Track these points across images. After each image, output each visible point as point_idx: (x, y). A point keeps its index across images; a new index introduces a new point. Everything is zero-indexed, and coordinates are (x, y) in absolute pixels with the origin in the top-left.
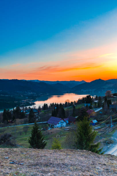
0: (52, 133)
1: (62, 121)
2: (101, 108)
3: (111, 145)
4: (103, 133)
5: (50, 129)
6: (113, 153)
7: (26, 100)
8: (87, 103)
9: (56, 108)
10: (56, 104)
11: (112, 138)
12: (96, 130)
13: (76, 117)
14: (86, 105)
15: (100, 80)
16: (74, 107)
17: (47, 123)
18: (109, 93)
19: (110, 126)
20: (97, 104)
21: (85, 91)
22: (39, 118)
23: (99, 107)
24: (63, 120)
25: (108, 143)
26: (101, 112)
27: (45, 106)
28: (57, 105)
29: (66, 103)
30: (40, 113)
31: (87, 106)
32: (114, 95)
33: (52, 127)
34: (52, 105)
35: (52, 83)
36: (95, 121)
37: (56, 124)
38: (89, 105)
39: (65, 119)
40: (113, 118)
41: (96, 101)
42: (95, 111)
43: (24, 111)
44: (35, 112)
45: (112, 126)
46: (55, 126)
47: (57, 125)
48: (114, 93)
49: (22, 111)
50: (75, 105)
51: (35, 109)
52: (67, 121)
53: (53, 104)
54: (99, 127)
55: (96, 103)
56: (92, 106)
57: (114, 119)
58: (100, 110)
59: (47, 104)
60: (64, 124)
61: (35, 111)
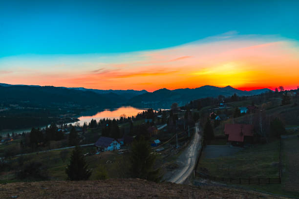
0: (100, 158)
1: (115, 142)
2: (166, 125)
3: (175, 170)
4: (167, 155)
5: (98, 153)
6: (177, 181)
7: (65, 115)
8: (147, 118)
9: (107, 125)
10: (107, 120)
11: (178, 161)
12: (159, 152)
13: (134, 137)
14: (146, 121)
15: (165, 89)
16: (132, 123)
17: (94, 146)
18: (175, 105)
19: (176, 146)
20: (161, 120)
21: (146, 103)
22: (84, 138)
23: (163, 123)
24: (117, 141)
25: (173, 169)
26: (165, 130)
27: (93, 122)
28: (109, 121)
29: (122, 118)
30: (86, 132)
31: (148, 122)
32: (182, 108)
33: (101, 150)
34: (103, 121)
35: (104, 93)
36: (157, 141)
37: (107, 147)
38: (151, 120)
39: (119, 140)
40: (179, 137)
41: (160, 116)
42: (159, 129)
43: (63, 130)
44: (79, 132)
45: (178, 146)
46: (106, 149)
47: (109, 148)
48: (181, 106)
49: (59, 130)
50: (133, 122)
51: (78, 127)
52: (122, 142)
53: (104, 119)
54: (163, 148)
55: (159, 118)
56: (155, 122)
57: (180, 139)
58: (164, 128)
59: (95, 120)
60: (118, 146)
61: (79, 130)
